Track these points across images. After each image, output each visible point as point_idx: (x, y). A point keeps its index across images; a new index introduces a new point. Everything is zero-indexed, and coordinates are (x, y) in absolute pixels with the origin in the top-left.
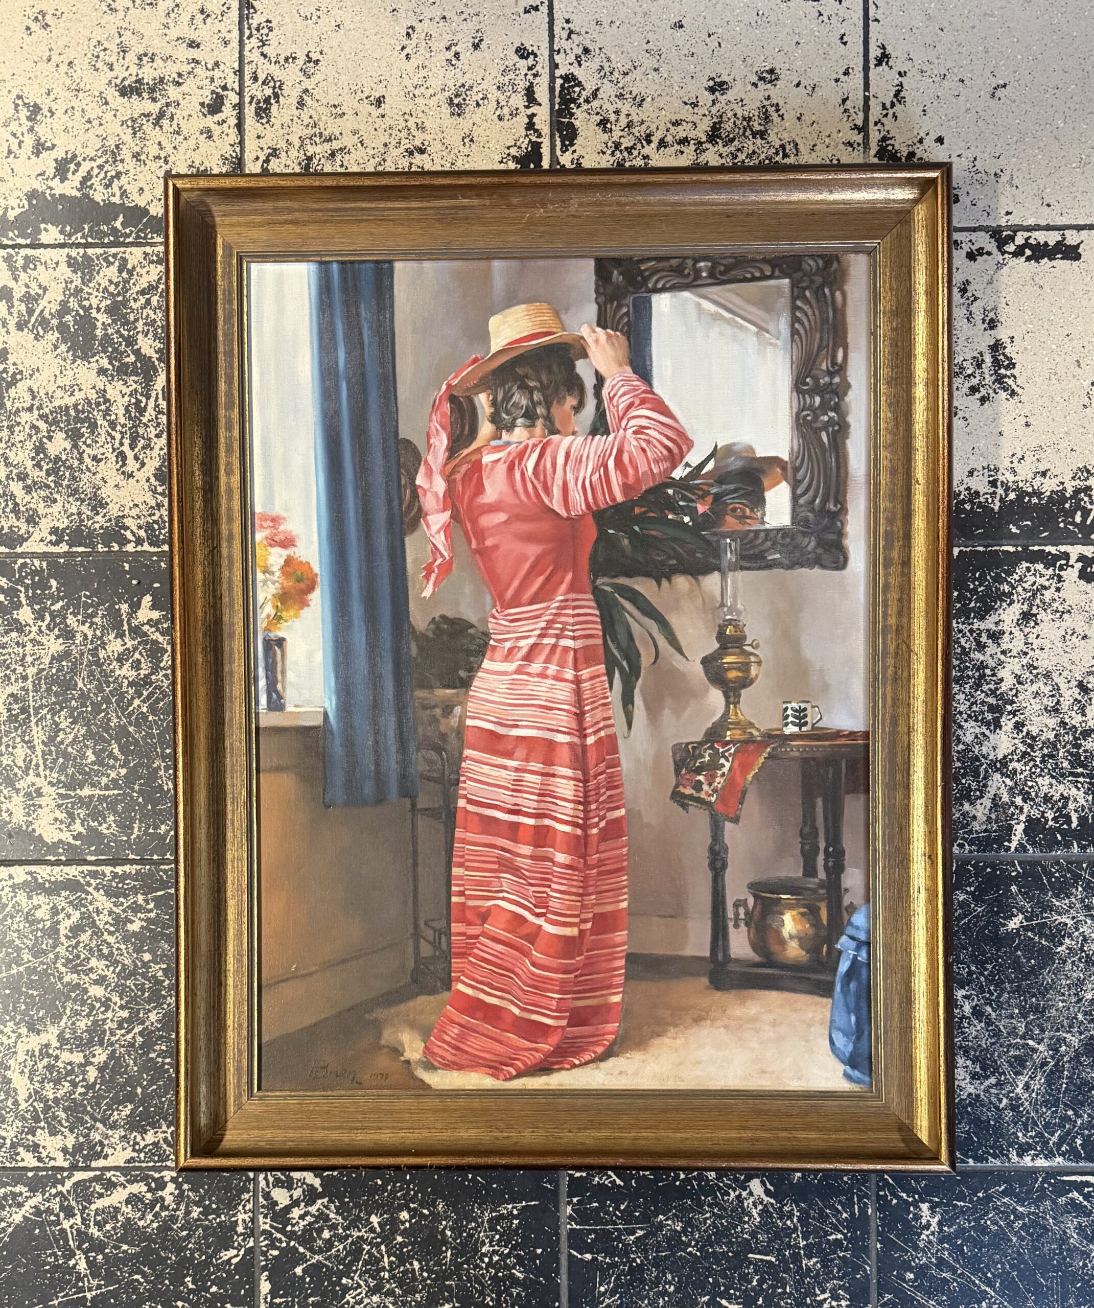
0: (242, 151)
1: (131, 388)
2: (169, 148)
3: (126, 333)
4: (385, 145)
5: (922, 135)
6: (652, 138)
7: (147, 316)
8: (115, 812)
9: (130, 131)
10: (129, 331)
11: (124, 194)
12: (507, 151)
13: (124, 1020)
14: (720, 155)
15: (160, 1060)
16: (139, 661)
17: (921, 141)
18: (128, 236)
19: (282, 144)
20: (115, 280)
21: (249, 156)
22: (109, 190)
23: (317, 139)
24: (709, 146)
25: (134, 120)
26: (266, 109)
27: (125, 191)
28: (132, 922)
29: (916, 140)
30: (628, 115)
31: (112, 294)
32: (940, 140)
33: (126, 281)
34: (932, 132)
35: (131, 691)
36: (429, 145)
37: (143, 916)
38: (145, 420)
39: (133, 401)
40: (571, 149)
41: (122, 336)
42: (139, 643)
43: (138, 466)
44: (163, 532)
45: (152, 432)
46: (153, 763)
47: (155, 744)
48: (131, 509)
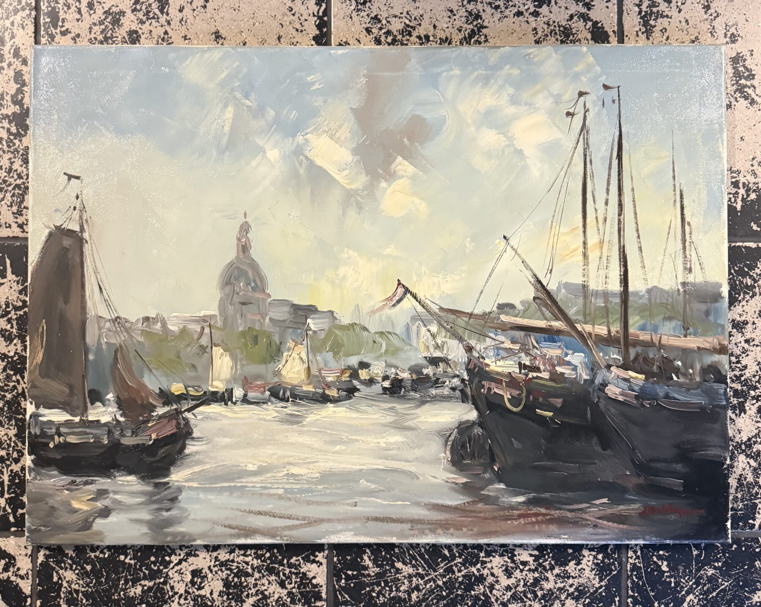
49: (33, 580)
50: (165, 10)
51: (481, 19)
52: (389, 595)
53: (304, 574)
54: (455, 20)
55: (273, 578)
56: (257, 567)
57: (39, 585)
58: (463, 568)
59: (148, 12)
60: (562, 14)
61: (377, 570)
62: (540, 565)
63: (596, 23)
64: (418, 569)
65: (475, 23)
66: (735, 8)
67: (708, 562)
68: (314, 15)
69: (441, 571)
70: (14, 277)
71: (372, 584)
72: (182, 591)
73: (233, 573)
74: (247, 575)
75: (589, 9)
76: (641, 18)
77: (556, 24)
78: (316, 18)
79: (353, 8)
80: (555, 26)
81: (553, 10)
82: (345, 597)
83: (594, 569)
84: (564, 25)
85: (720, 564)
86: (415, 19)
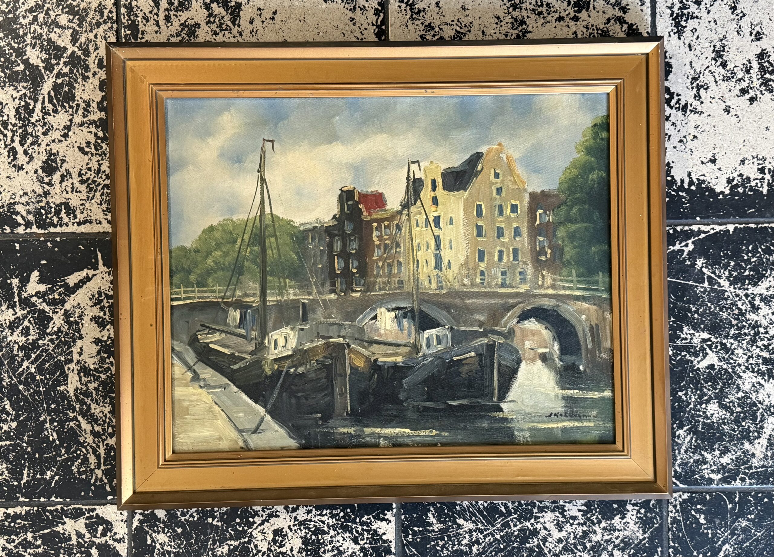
1: (21, 93)
3: (16, 46)
7: (35, 31)
8: (7, 461)
10: (19, 43)
35: (21, 354)
38: (33, 120)
39: (23, 103)
41: (12, 48)
42: (28, 313)
44: (49, 216)
45: (40, 130)
46: (40, 417)
47: (42, 400)
48: (21, 197)
49: (129, 544)
50: (237, 23)
51: (526, 24)
52: (452, 548)
53: (375, 531)
54: (501, 26)
55: (347, 535)
56: (332, 525)
57: (134, 548)
58: (518, 523)
59: (221, 24)
60: (600, 18)
61: (441, 526)
62: (589, 519)
63: (632, 25)
64: (477, 525)
65: (520, 28)
66: (760, 8)
67: (741, 514)
68: (373, 25)
69: (499, 526)
70: (105, 269)
71: (437, 539)
72: (265, 549)
73: (311, 531)
74: (324, 533)
75: (625, 13)
76: (673, 20)
77: (594, 27)
78: (375, 27)
79: (408, 16)
80: (593, 30)
81: (591, 15)
82: (412, 551)
83: (637, 523)
84: (601, 28)
85: (753, 516)
86: (465, 26)
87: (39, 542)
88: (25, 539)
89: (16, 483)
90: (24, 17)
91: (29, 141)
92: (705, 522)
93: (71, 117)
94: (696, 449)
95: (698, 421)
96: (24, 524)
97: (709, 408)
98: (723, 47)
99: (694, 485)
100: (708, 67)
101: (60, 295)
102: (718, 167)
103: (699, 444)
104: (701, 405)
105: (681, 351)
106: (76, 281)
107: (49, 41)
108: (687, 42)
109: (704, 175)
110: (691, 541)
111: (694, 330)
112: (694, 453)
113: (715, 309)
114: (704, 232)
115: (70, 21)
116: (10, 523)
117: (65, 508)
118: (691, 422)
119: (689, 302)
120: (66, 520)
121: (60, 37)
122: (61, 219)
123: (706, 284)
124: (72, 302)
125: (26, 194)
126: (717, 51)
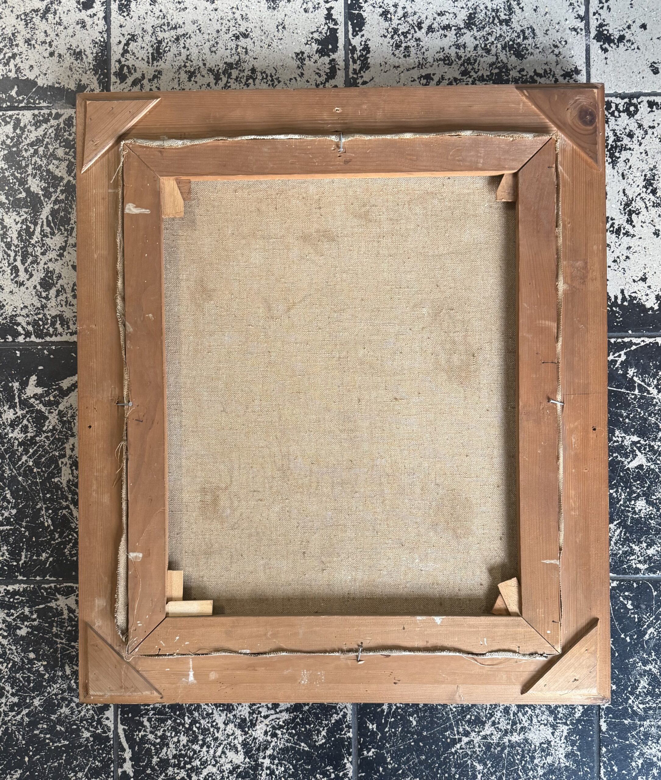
0: (109, 36)
1: (23, 218)
2: (52, 35)
3: (19, 175)
4: (218, 31)
5: (630, 22)
6: (423, 25)
7: (35, 163)
8: (8, 543)
9: (23, 22)
10: (21, 174)
11: (18, 70)
12: (311, 36)
13: (15, 704)
14: (475, 38)
15: (42, 736)
16: (26, 426)
17: (629, 27)
18: (22, 101)
19: (139, 32)
20: (11, 135)
21: (114, 41)
22: (7, 67)
23: (166, 28)
24: (465, 31)
25: (26, 14)
26: (127, 5)
27: (19, 67)
28: (20, 628)
29: (625, 27)
30: (404, 8)
31: (8, 146)
32: (644, 26)
33: (19, 136)
34: (637, 20)
35: (20, 449)
36: (251, 32)
37: (28, 624)
38: (33, 242)
39: (24, 227)
40: (360, 34)
41: (16, 178)
42: (27, 412)
43: (27, 277)
44: (46, 327)
45: (39, 251)
46: (37, 505)
47: (39, 490)
48: (21, 309)
76: (607, 151)
87: (35, 616)
88: (23, 613)
89: (15, 564)
90: (26, 150)
91: (29, 261)
92: (631, 607)
93: (66, 239)
94: (626, 541)
95: (628, 516)
96: (22, 600)
97: (637, 504)
98: (654, 176)
99: (623, 574)
100: (640, 194)
101: (54, 397)
102: (648, 284)
103: (628, 537)
104: (630, 501)
105: (613, 453)
106: (69, 385)
107: (48, 171)
108: (620, 172)
109: (635, 292)
110: (619, 624)
111: (625, 433)
112: (623, 545)
113: (644, 414)
114: (636, 344)
115: (66, 153)
116: (9, 598)
117: (58, 586)
118: (620, 517)
119: (620, 408)
120: (58, 596)
121: (57, 167)
122: (56, 329)
123: (636, 392)
124: (65, 403)
125: (26, 307)
126: (648, 180)
